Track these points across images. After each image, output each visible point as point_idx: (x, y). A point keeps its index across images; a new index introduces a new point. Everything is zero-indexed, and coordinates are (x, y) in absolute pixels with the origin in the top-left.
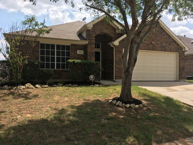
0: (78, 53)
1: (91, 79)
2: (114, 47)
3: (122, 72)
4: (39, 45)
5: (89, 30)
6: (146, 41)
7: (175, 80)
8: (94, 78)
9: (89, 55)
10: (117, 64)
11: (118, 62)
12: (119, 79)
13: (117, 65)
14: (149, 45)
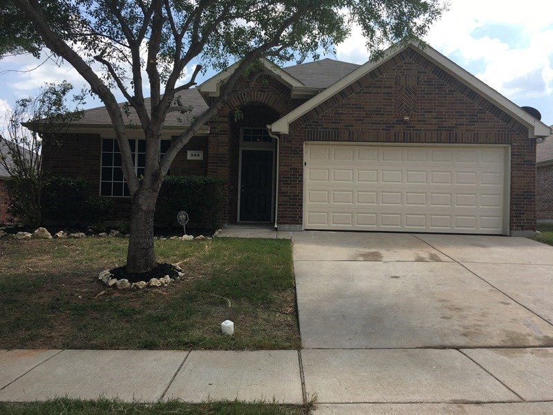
0: (189, 157)
1: (180, 221)
2: (277, 137)
3: (299, 205)
4: (100, 142)
5: (214, 98)
6: (383, 114)
7: (499, 231)
8: (186, 220)
9: (211, 163)
10: (283, 184)
11: (287, 178)
12: (291, 224)
13: (282, 187)
14: (394, 127)
